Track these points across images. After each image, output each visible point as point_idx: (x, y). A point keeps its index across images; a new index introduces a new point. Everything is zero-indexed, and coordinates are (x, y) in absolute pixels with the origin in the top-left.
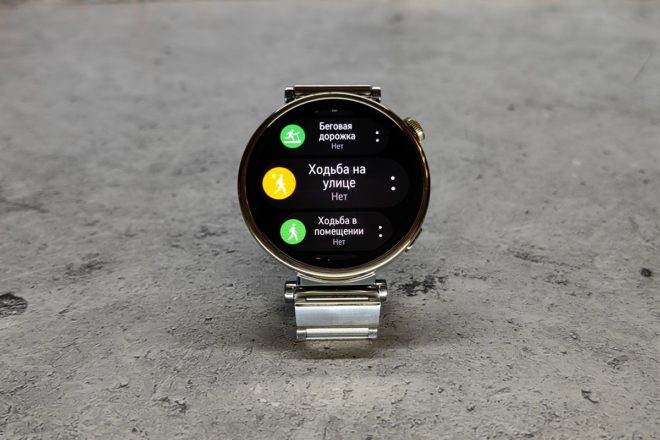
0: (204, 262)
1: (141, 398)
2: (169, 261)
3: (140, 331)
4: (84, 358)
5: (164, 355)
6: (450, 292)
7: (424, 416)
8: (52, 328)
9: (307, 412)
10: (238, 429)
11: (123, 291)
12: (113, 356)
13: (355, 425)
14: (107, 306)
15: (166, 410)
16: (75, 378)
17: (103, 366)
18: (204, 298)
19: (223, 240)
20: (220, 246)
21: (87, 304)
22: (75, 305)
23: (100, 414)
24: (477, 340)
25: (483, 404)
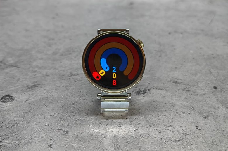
0: (72, 84)
1: (53, 129)
2: (60, 84)
3: (52, 107)
4: (34, 116)
5: (60, 115)
6: (152, 94)
7: (145, 134)
8: (23, 106)
9: (107, 133)
10: (85, 139)
11: (46, 94)
12: (43, 115)
13: (122, 138)
14: (40, 99)
15: (61, 133)
16: (31, 122)
17: (40, 118)
18: (72, 96)
19: (78, 77)
21: (34, 98)
22: (30, 98)
23: (40, 134)
24: (161, 110)
25: (164, 131)
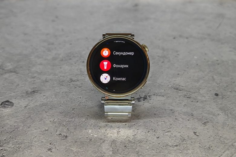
0: (71, 90)
1: (52, 134)
2: (60, 90)
3: (51, 113)
4: (33, 121)
5: (59, 120)
6: (152, 100)
7: (143, 140)
8: (22, 112)
9: (106, 138)
10: (84, 143)
11: (45, 100)
12: (43, 121)
13: (121, 142)
14: (40, 105)
15: (61, 138)
16: (31, 128)
17: (40, 124)
18: (72, 102)
19: (78, 83)
20: (77, 85)
21: (33, 104)
22: (30, 104)
23: (39, 139)
24: (160, 116)
25: (162, 136)
